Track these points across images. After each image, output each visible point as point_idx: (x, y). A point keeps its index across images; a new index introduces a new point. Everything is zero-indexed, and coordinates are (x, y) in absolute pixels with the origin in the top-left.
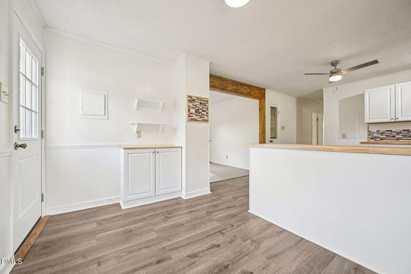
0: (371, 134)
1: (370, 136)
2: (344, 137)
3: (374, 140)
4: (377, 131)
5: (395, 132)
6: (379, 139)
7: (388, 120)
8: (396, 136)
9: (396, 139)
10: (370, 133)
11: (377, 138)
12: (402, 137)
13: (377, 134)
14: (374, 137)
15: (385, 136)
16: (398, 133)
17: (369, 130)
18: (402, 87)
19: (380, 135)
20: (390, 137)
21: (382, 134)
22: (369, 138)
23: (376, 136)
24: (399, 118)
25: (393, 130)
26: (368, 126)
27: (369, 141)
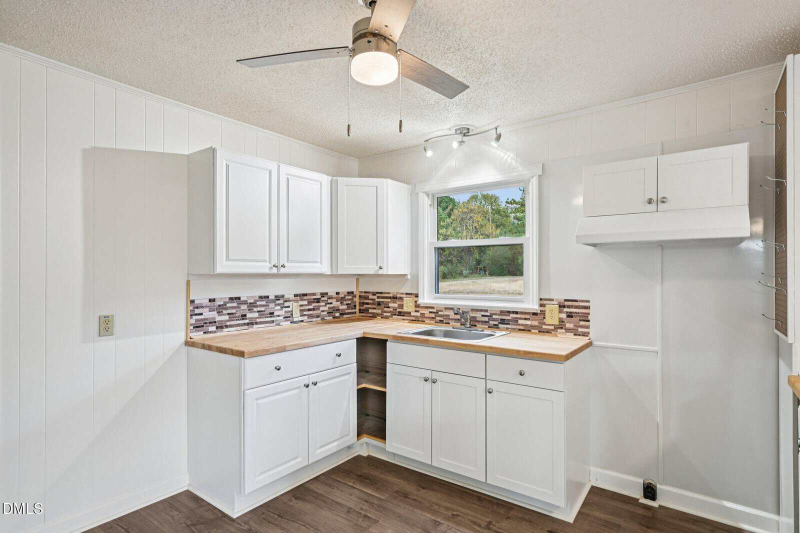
0: (197, 311)
1: (193, 321)
2: (106, 326)
3: (202, 333)
4: (210, 300)
5: (245, 302)
6: (213, 328)
7: (264, 268)
8: (249, 315)
9: (248, 324)
10: (193, 307)
11: (210, 323)
12: (258, 318)
13: (210, 311)
14: (202, 320)
15: (227, 318)
16: (252, 306)
17: (192, 298)
18: (289, 177)
19: (216, 312)
20: (237, 320)
21: (220, 309)
22: (191, 325)
23: (206, 317)
24: (286, 264)
25: (241, 298)
26: (188, 283)
27: (192, 337)
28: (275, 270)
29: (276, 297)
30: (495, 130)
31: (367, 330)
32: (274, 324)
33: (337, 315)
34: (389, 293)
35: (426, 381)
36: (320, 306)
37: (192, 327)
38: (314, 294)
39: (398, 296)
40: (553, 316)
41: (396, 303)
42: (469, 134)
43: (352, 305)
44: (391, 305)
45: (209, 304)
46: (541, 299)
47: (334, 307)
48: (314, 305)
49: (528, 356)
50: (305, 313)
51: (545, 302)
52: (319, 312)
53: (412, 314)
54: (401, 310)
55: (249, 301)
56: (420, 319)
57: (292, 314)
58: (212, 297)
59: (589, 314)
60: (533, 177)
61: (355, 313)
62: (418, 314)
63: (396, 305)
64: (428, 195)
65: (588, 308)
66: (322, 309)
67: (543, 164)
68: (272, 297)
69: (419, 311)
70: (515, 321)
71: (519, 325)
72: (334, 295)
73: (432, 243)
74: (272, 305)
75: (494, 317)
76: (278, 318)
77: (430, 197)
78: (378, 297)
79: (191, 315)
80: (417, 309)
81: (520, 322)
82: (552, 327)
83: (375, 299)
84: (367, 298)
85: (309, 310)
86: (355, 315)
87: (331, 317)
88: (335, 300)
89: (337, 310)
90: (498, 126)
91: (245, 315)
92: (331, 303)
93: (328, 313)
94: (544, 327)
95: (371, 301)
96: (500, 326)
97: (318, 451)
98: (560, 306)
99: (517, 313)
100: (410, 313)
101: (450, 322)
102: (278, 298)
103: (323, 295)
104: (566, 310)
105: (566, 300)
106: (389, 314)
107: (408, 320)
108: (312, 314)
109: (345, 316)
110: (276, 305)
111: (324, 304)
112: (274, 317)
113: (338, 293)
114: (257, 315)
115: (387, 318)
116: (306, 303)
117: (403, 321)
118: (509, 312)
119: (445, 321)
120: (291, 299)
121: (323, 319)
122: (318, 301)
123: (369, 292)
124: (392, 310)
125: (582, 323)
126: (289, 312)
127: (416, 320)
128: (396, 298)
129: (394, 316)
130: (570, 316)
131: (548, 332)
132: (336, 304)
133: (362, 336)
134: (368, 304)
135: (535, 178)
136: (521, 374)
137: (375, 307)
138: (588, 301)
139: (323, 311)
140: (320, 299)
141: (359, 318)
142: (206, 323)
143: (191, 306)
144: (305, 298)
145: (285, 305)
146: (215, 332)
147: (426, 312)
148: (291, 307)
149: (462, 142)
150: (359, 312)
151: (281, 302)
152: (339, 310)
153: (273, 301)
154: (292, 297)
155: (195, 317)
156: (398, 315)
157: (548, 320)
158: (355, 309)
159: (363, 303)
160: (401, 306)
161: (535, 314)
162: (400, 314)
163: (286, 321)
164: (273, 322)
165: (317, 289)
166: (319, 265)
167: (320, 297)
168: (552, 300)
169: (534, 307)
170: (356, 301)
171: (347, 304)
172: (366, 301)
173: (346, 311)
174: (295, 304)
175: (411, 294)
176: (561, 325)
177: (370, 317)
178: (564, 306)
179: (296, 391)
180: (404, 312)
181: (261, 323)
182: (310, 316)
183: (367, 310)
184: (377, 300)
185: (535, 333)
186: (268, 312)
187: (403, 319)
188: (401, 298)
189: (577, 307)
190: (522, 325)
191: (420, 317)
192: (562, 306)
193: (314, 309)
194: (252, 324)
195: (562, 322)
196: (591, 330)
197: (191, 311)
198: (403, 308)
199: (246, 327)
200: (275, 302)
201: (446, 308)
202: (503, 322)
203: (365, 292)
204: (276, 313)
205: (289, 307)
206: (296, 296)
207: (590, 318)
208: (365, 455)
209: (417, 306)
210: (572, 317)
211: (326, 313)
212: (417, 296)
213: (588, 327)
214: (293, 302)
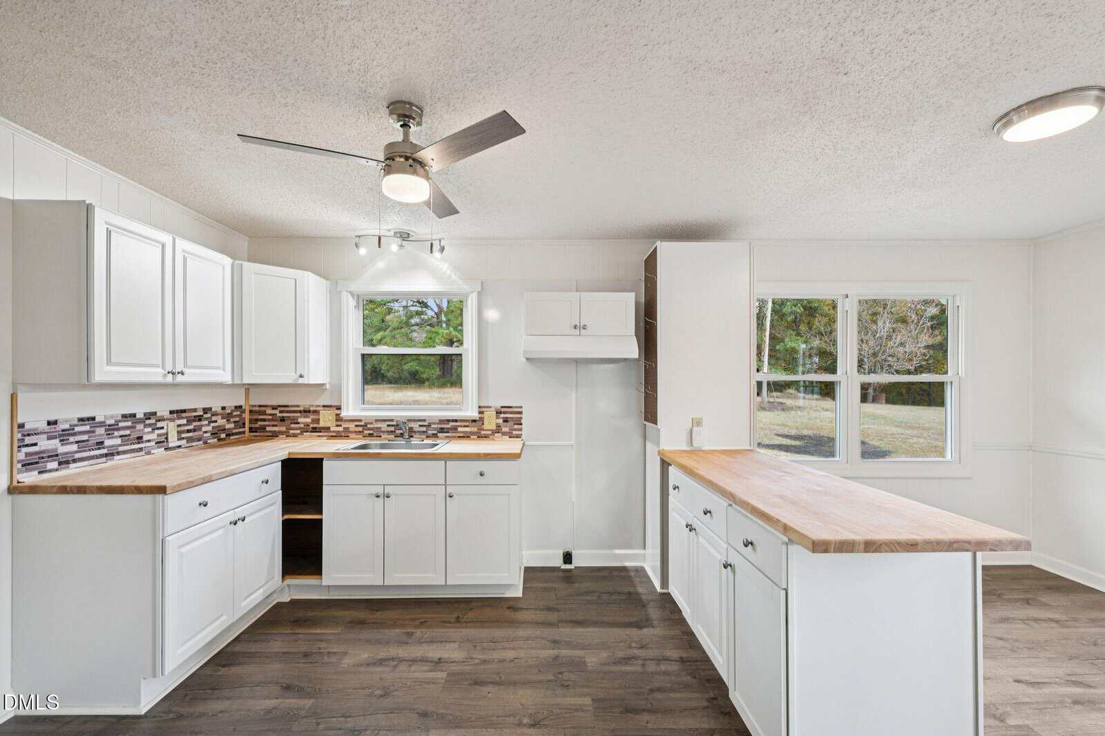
0: (28, 440)
1: (21, 456)
3: (36, 472)
4: (49, 423)
5: (102, 424)
6: (54, 465)
7: (157, 375)
8: (108, 442)
9: (106, 455)
10: (21, 434)
11: (49, 457)
12: (120, 445)
13: (48, 439)
14: (37, 453)
15: (75, 447)
16: (111, 429)
17: (20, 421)
18: (186, 255)
19: (58, 440)
20: (89, 450)
21: (64, 436)
22: (18, 462)
23: (42, 449)
24: (186, 371)
25: (97, 417)
26: (13, 397)
27: (20, 480)
28: (169, 378)
29: (145, 414)
30: (438, 241)
31: (292, 450)
32: (143, 453)
33: (223, 436)
34: (298, 406)
35: (378, 496)
36: (202, 426)
37: (19, 466)
38: (195, 410)
39: (312, 409)
40: (491, 422)
41: (309, 417)
42: (410, 239)
43: (241, 423)
44: (300, 420)
45: (47, 428)
46: (480, 407)
47: (220, 426)
48: (195, 424)
49: (489, 457)
50: (183, 435)
51: (484, 410)
52: (201, 433)
53: (332, 429)
54: (315, 425)
55: (108, 422)
56: (343, 434)
57: (167, 438)
58: (52, 418)
59: (522, 418)
60: (472, 292)
61: (244, 433)
62: (341, 429)
63: (308, 420)
64: (352, 295)
65: (520, 413)
66: (204, 429)
67: (482, 283)
68: (140, 415)
69: (341, 426)
70: (455, 429)
71: (459, 432)
72: (219, 410)
73: (356, 350)
74: (140, 427)
75: (432, 426)
76: (148, 444)
77: (355, 298)
78: (281, 412)
79: (19, 447)
80: (339, 423)
81: (460, 429)
82: (490, 432)
83: (276, 414)
84: (264, 413)
85: (188, 431)
86: (244, 435)
87: (216, 440)
88: (220, 417)
89: (222, 430)
90: (443, 239)
91: (102, 443)
92: (216, 421)
93: (212, 434)
94: (483, 432)
95: (270, 417)
96: (439, 434)
97: (244, 603)
98: (497, 413)
99: (456, 421)
100: (329, 428)
101: (381, 434)
102: (149, 416)
103: (206, 410)
104: (502, 415)
105: (502, 407)
106: (299, 432)
107: (326, 436)
108: (192, 437)
109: (232, 437)
110: (146, 426)
111: (207, 422)
112: (142, 442)
113: (223, 408)
114: (118, 441)
115: (295, 436)
116: (184, 421)
117: (320, 438)
118: (449, 421)
119: (375, 434)
120: (165, 417)
121: (205, 443)
122: (199, 418)
123: (267, 406)
124: (302, 426)
125: (516, 427)
126: (163, 434)
127: (338, 436)
128: (309, 412)
129: (305, 434)
130: (506, 420)
131: (485, 437)
132: (221, 422)
133: (287, 457)
134: (264, 420)
135: (474, 294)
136: (482, 475)
137: (276, 423)
138: (521, 407)
139: (206, 432)
140: (202, 416)
141: (250, 438)
142: (43, 458)
143: (19, 432)
144: (184, 415)
145: (158, 426)
146: (57, 470)
147: (352, 426)
148: (165, 428)
149: (401, 246)
150: (250, 432)
151: (153, 421)
152: (225, 429)
153: (141, 421)
154: (166, 414)
155: (25, 450)
156: (312, 432)
157: (486, 426)
158: (244, 427)
159: (257, 420)
160: (317, 421)
161: (474, 421)
162: (314, 430)
163: (158, 447)
164: (141, 449)
165: (196, 402)
166: (221, 372)
167: (201, 413)
168: (490, 407)
169: (474, 414)
170: (245, 418)
171: (234, 422)
172: (261, 417)
173: (234, 431)
174: (171, 424)
175: (331, 406)
176: (498, 430)
177: (268, 436)
178: (501, 413)
179: (220, 532)
180: (320, 428)
181: (125, 452)
182: (190, 440)
183: (263, 428)
184: (279, 415)
185: (474, 439)
186: (135, 435)
187: (319, 436)
188: (316, 412)
189: (511, 413)
190: (462, 432)
191: (343, 432)
192: (498, 413)
193: (194, 430)
194: (112, 455)
195: (499, 426)
196: (523, 432)
197: (18, 440)
198: (319, 423)
199: (104, 459)
200: (145, 422)
201: (377, 421)
202: (442, 430)
203: (260, 406)
204: (146, 438)
205: (162, 428)
206: (171, 412)
207: (523, 421)
208: (288, 600)
209: (339, 419)
210: (507, 421)
211: (209, 434)
212: (339, 408)
213: (521, 430)
214: (168, 422)
